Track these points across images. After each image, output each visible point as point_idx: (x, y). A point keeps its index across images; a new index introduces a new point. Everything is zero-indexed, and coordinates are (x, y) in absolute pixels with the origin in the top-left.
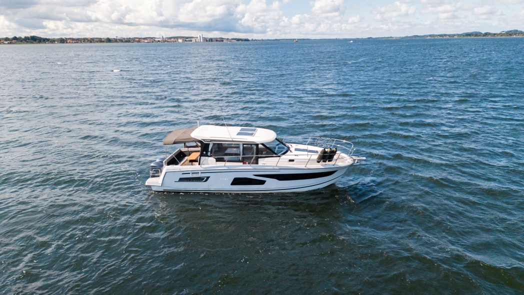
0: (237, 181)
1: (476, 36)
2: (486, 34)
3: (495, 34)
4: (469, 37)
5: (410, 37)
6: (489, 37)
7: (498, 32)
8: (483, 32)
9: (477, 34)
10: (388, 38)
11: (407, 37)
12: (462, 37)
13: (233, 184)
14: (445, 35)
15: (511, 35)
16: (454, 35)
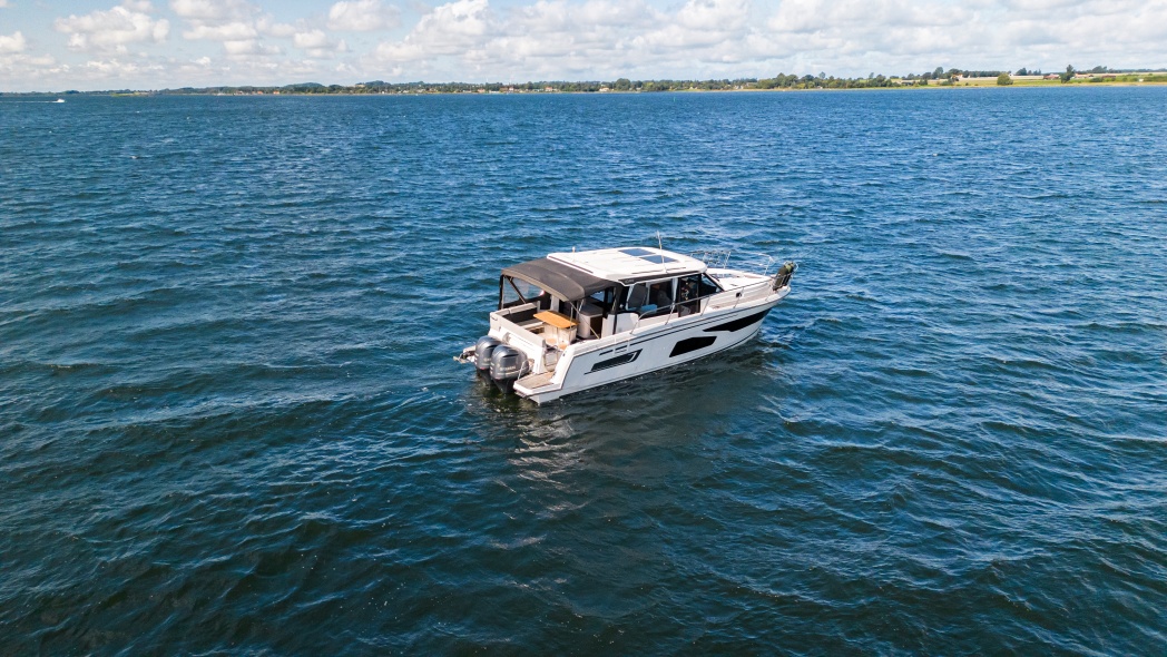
0: (681, 348)
1: (315, 92)
2: (334, 88)
3: (349, 89)
4: (303, 94)
5: (174, 91)
6: (340, 94)
7: (352, 84)
8: (327, 84)
9: (316, 88)
10: (121, 92)
11: (167, 91)
12: (288, 94)
13: (673, 355)
14: (255, 89)
15: (376, 91)
16: (272, 90)
